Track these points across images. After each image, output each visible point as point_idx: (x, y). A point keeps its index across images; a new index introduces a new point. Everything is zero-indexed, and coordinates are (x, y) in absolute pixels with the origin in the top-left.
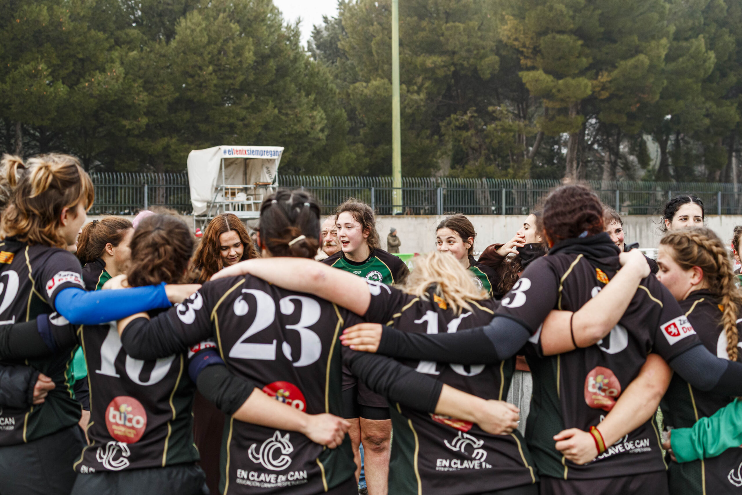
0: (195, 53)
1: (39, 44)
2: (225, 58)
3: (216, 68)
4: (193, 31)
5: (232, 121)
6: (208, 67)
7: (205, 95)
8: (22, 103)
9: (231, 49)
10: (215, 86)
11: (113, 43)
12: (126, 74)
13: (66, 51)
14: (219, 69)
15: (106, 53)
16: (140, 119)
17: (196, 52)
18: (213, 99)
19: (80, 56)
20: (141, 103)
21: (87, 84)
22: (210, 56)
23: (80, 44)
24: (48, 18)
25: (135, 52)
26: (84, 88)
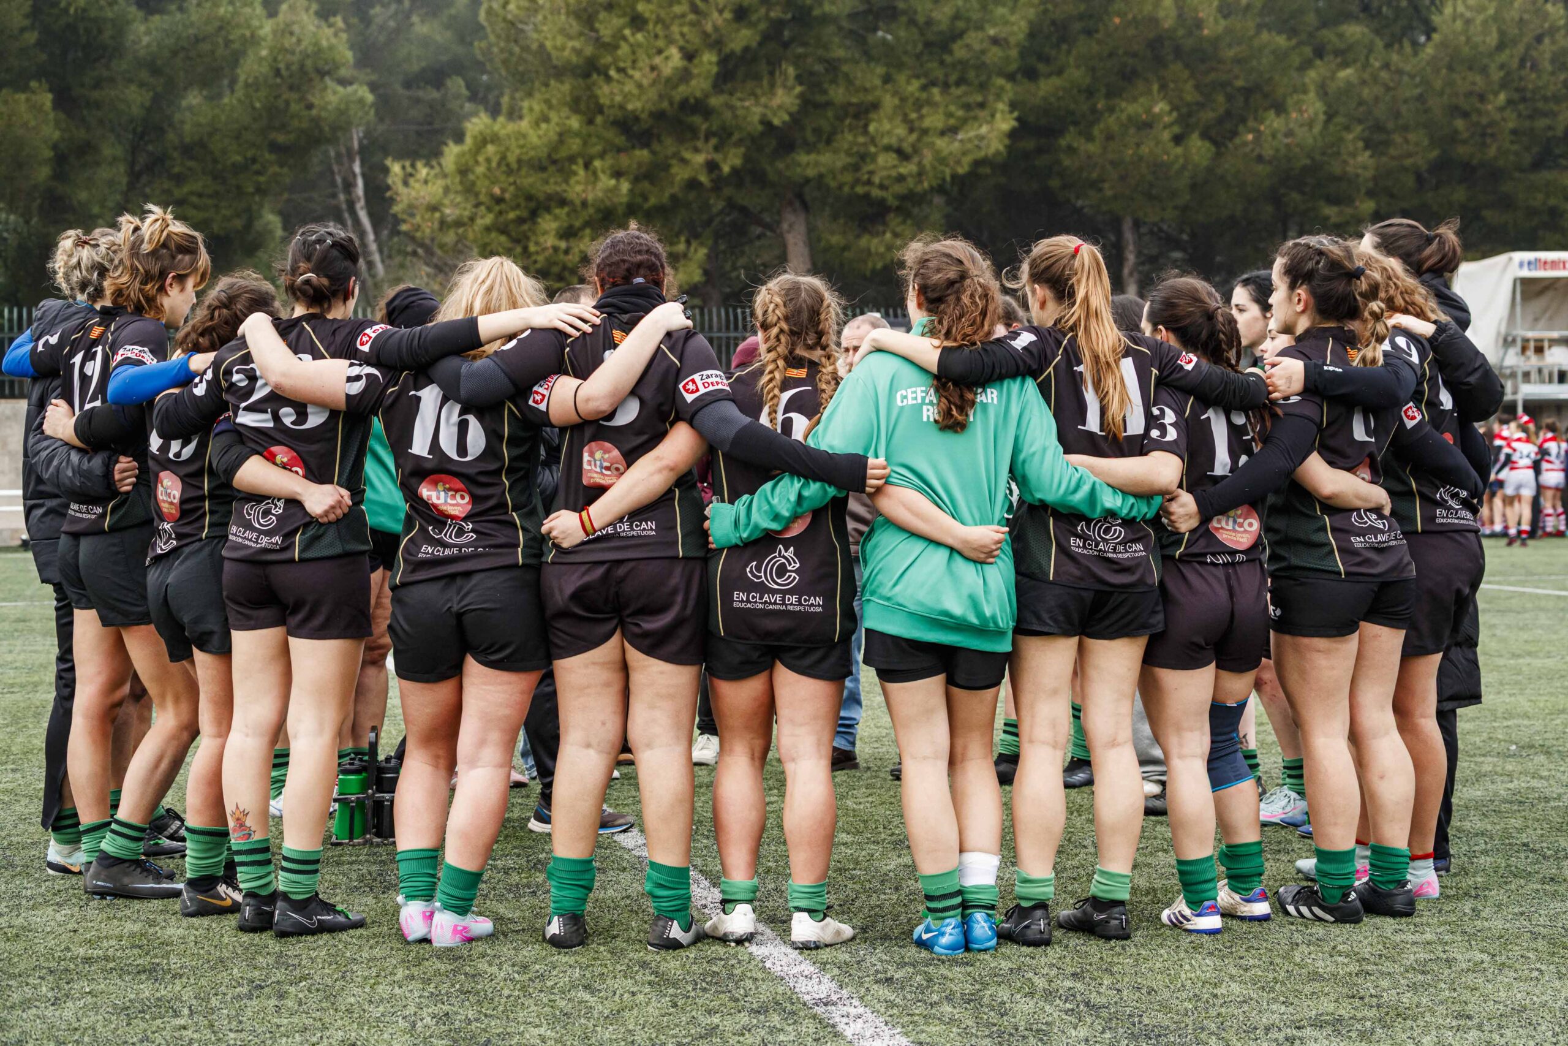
0: (1470, 69)
1: (1159, 61)
2: (1533, 76)
3: (1516, 96)
4: (1468, 22)
5: (1552, 202)
6: (1496, 94)
7: (1492, 151)
8: (1123, 178)
9: (1548, 56)
10: (1514, 132)
11: (1311, 55)
12: (1330, 116)
13: (1212, 76)
14: (1521, 97)
15: (1294, 74)
16: (1357, 203)
17: (1474, 64)
18: (1512, 158)
19: (1240, 83)
20: (1359, 171)
21: (1250, 137)
22: (1502, 74)
23: (1238, 61)
24: (1173, 13)
25: (1349, 71)
26: (1245, 144)
